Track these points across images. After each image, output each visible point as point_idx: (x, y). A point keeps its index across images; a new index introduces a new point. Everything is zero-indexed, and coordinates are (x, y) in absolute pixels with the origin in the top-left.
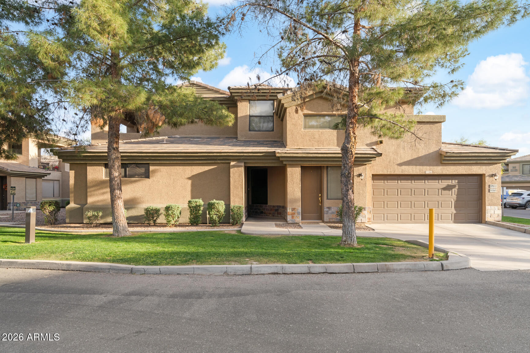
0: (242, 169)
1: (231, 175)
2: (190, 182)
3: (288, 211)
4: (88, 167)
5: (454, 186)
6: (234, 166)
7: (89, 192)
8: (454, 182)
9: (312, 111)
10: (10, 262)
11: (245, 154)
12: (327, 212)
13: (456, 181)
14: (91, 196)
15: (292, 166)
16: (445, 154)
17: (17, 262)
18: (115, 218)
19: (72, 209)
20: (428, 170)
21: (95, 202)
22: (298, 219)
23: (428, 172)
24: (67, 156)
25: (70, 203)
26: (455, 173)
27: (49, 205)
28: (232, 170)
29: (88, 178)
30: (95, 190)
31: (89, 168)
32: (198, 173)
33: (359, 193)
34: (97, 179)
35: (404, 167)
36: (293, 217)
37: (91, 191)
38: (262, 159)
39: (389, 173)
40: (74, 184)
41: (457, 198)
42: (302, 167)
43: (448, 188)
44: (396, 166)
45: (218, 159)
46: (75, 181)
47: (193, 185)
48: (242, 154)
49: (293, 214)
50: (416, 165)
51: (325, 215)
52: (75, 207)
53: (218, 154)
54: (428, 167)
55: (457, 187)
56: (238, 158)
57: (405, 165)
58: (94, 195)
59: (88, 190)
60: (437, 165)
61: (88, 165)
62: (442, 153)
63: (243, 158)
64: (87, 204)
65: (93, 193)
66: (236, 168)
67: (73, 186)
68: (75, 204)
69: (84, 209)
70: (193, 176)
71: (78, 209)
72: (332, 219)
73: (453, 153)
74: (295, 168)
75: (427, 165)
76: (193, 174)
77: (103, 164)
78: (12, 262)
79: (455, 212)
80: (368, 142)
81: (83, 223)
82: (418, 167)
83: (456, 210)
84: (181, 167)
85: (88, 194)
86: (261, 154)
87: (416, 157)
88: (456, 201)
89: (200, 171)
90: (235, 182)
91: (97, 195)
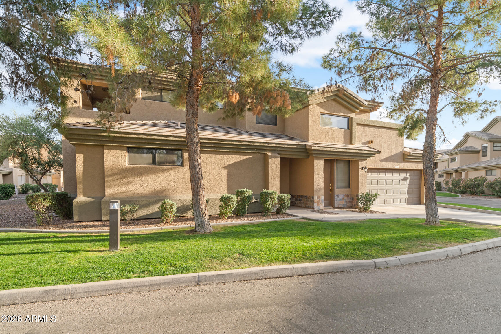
0: (278, 160)
1: (270, 165)
2: (226, 171)
3: (315, 199)
4: (106, 151)
5: (407, 178)
6: (272, 157)
7: (107, 182)
8: (407, 175)
9: (327, 110)
10: (220, 275)
11: (281, 146)
12: (337, 199)
13: (409, 174)
14: (110, 187)
15: (318, 158)
16: (408, 154)
17: (231, 274)
18: (201, 212)
19: (82, 203)
20: (397, 166)
21: (116, 194)
22: (322, 207)
23: (397, 167)
24: (79, 135)
25: (78, 195)
26: (410, 168)
27: (44, 200)
28: (270, 160)
29: (105, 164)
30: (115, 180)
31: (107, 153)
32: (234, 162)
33: (362, 183)
34: (119, 166)
35: (384, 163)
36: (318, 205)
37: (109, 182)
38: (295, 151)
39: (375, 167)
40: (83, 171)
41: (409, 186)
42: (325, 160)
43: (405, 179)
44: (379, 162)
45: (257, 149)
46: (84, 167)
47: (229, 175)
48: (278, 146)
49: (318, 202)
50: (390, 162)
51: (335, 202)
52: (87, 201)
53: (258, 144)
54: (397, 163)
55: (409, 179)
56: (274, 149)
57: (384, 161)
58: (114, 185)
59: (106, 180)
60: (401, 162)
61: (105, 147)
62: (406, 153)
63: (279, 149)
64: (105, 196)
65: (112, 183)
66: (273, 159)
67: (81, 174)
68: (84, 196)
69: (102, 203)
70: (229, 165)
71: (91, 203)
72: (340, 205)
73: (413, 153)
74: (320, 161)
75: (396, 162)
76: (229, 163)
77: (126, 148)
78: (223, 275)
79: (407, 197)
80: (363, 141)
81: (101, 221)
82: (391, 163)
83: (408, 195)
84: (217, 155)
85: (106, 184)
86: (294, 147)
87: (390, 155)
88: (408, 189)
89: (236, 161)
90: (273, 172)
91: (118, 185)
